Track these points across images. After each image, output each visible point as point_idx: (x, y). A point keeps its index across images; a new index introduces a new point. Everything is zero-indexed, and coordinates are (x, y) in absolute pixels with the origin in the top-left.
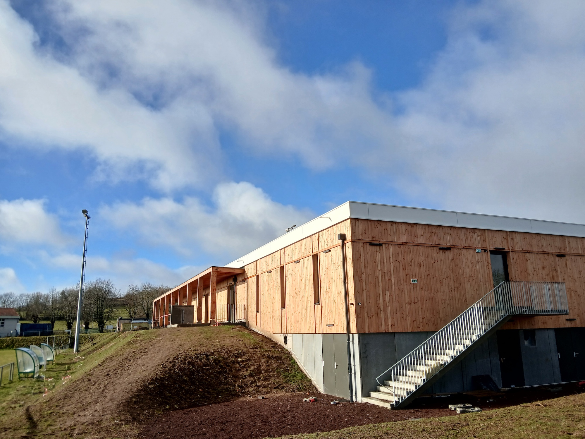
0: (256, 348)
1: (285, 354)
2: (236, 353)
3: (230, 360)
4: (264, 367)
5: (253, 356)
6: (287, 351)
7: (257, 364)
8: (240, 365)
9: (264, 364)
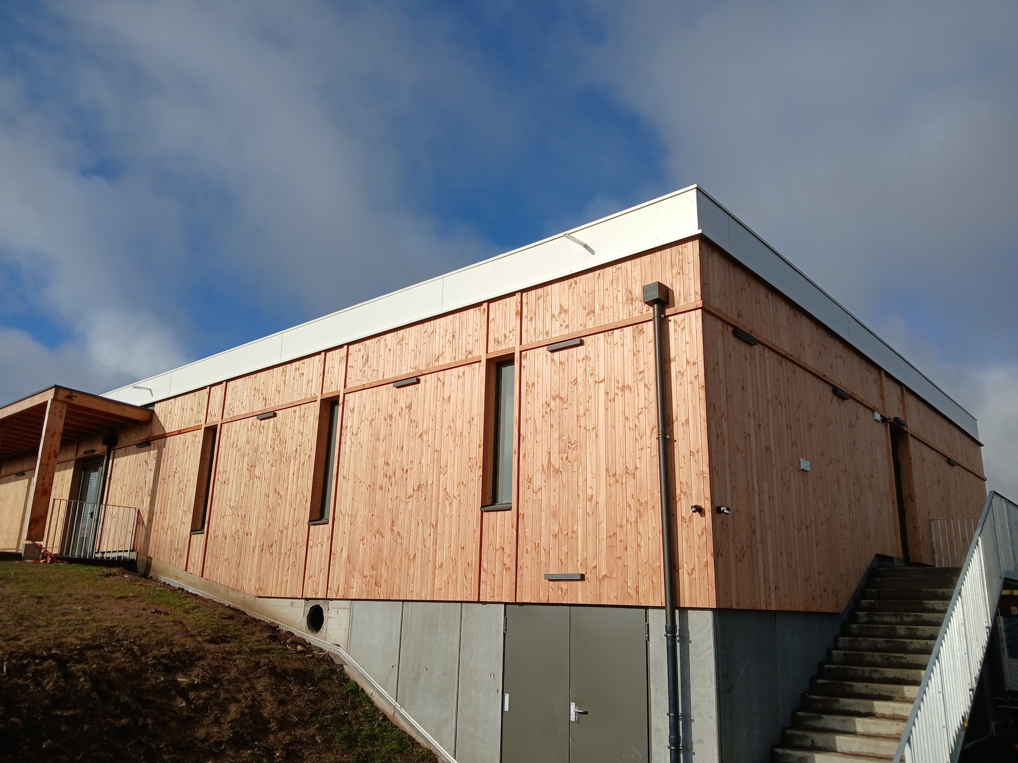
0: (224, 640)
1: (318, 661)
2: (163, 657)
3: (148, 679)
4: (269, 708)
5: (225, 670)
6: (323, 654)
7: (246, 697)
8: (189, 702)
9: (267, 696)
